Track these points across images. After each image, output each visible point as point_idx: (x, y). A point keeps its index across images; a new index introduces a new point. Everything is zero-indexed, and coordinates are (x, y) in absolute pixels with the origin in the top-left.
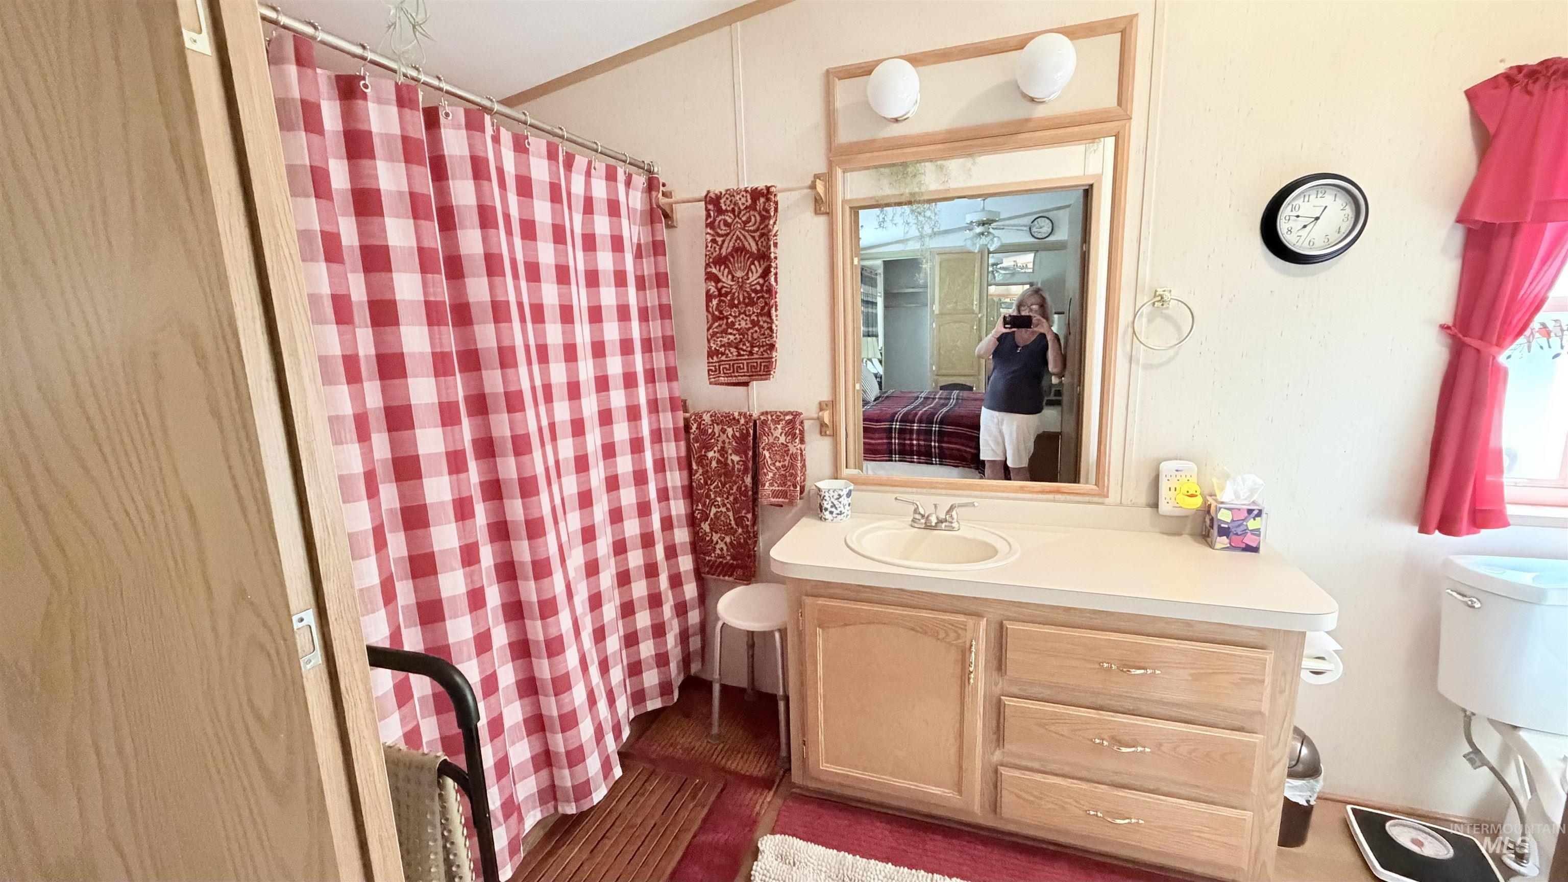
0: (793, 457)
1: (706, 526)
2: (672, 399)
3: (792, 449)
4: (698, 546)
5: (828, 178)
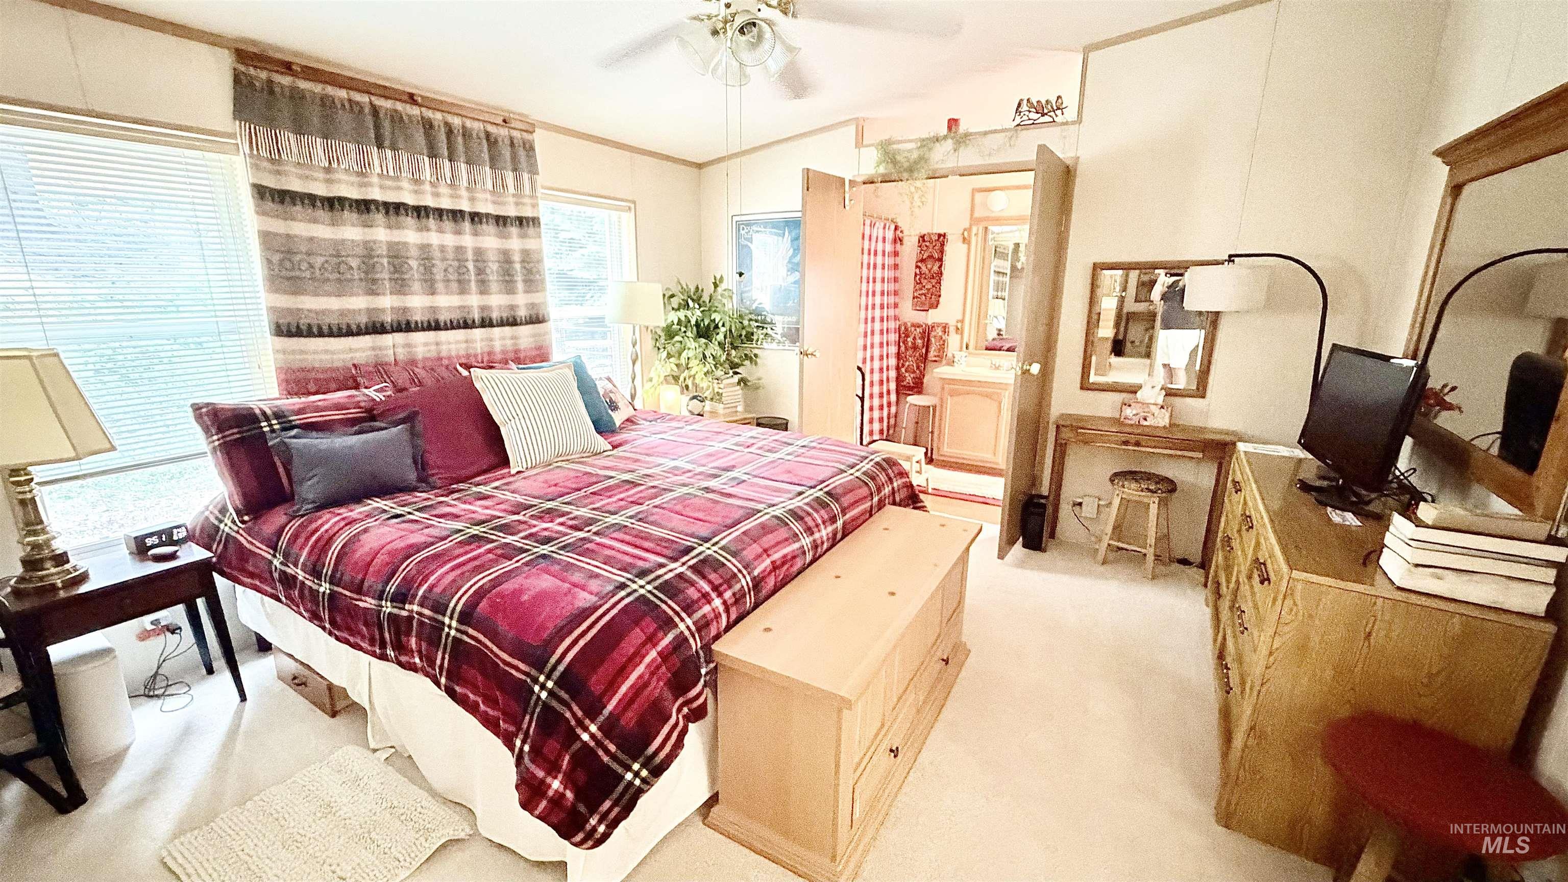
0: (944, 341)
2: (896, 316)
3: (944, 338)
5: (969, 230)
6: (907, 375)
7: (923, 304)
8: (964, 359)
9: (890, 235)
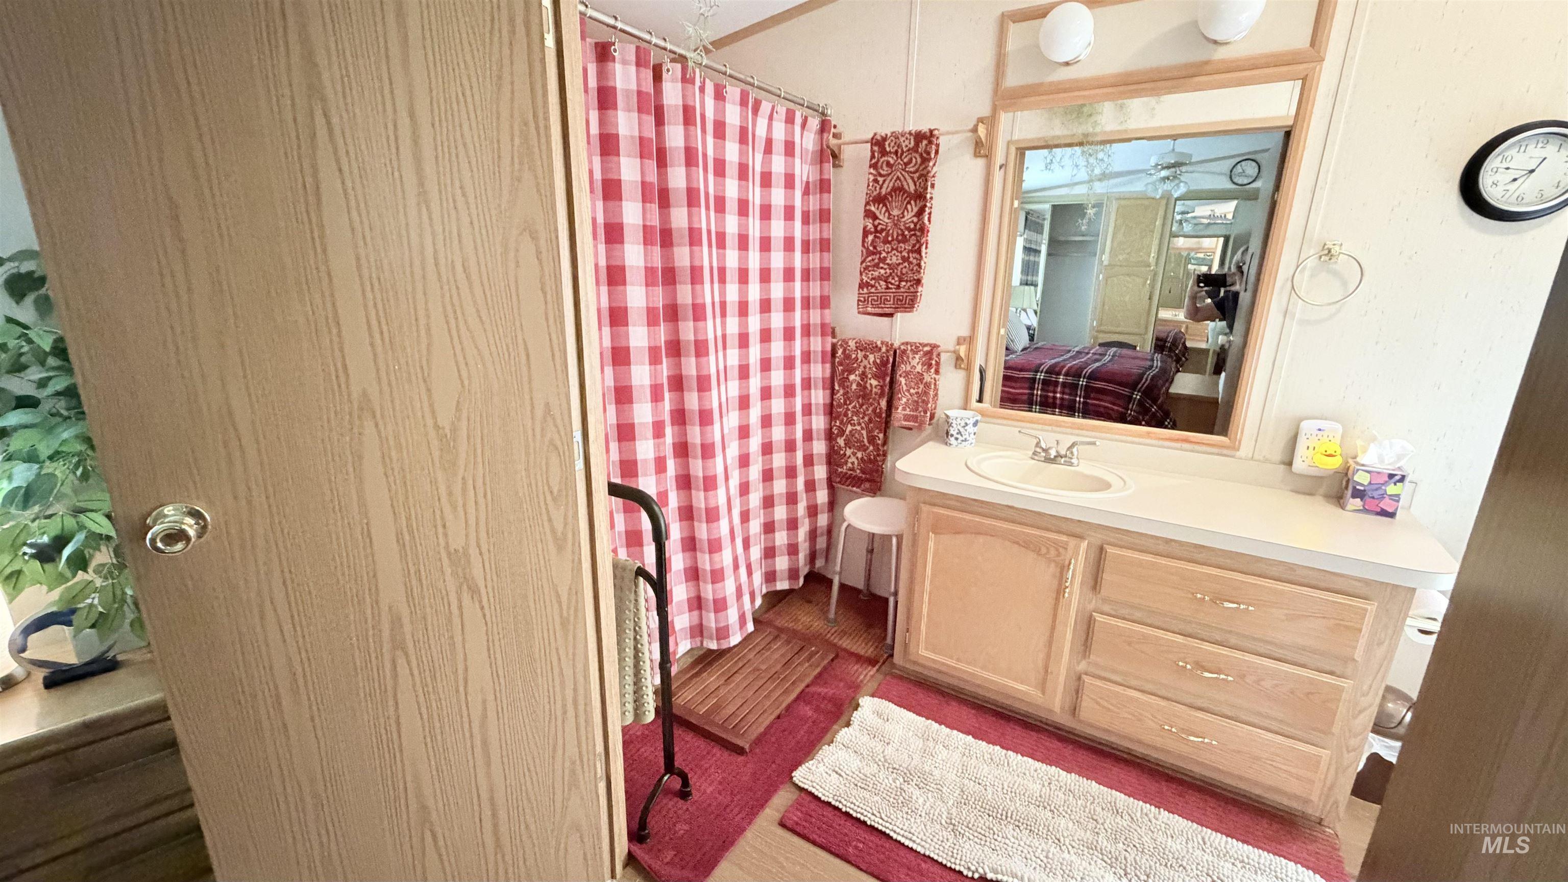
0: (927, 385)
1: (841, 441)
2: (823, 325)
3: (927, 378)
5: (990, 121)
6: (849, 452)
7: (882, 301)
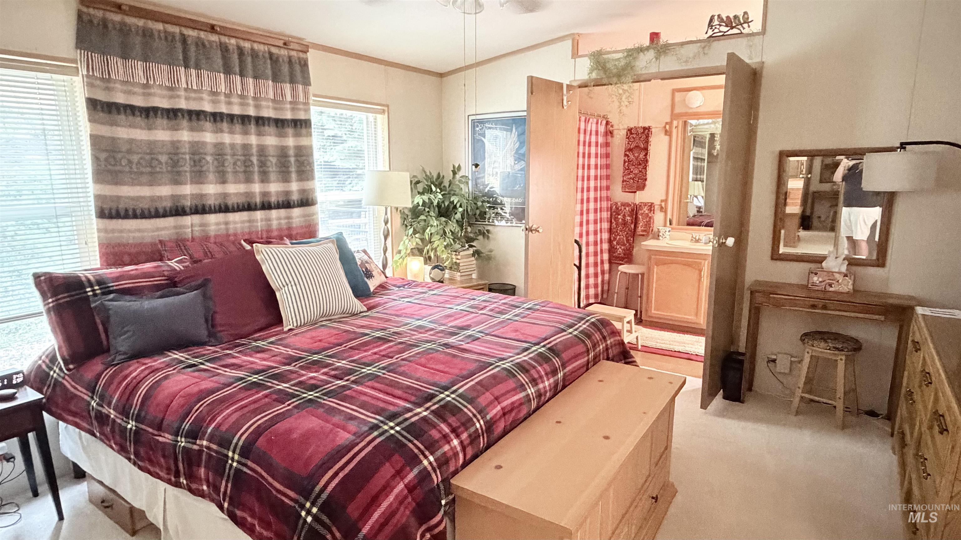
0: (650, 218)
1: (615, 243)
3: (650, 215)
4: (611, 250)
6: (618, 247)
7: (631, 187)
8: (667, 233)
9: (602, 129)
